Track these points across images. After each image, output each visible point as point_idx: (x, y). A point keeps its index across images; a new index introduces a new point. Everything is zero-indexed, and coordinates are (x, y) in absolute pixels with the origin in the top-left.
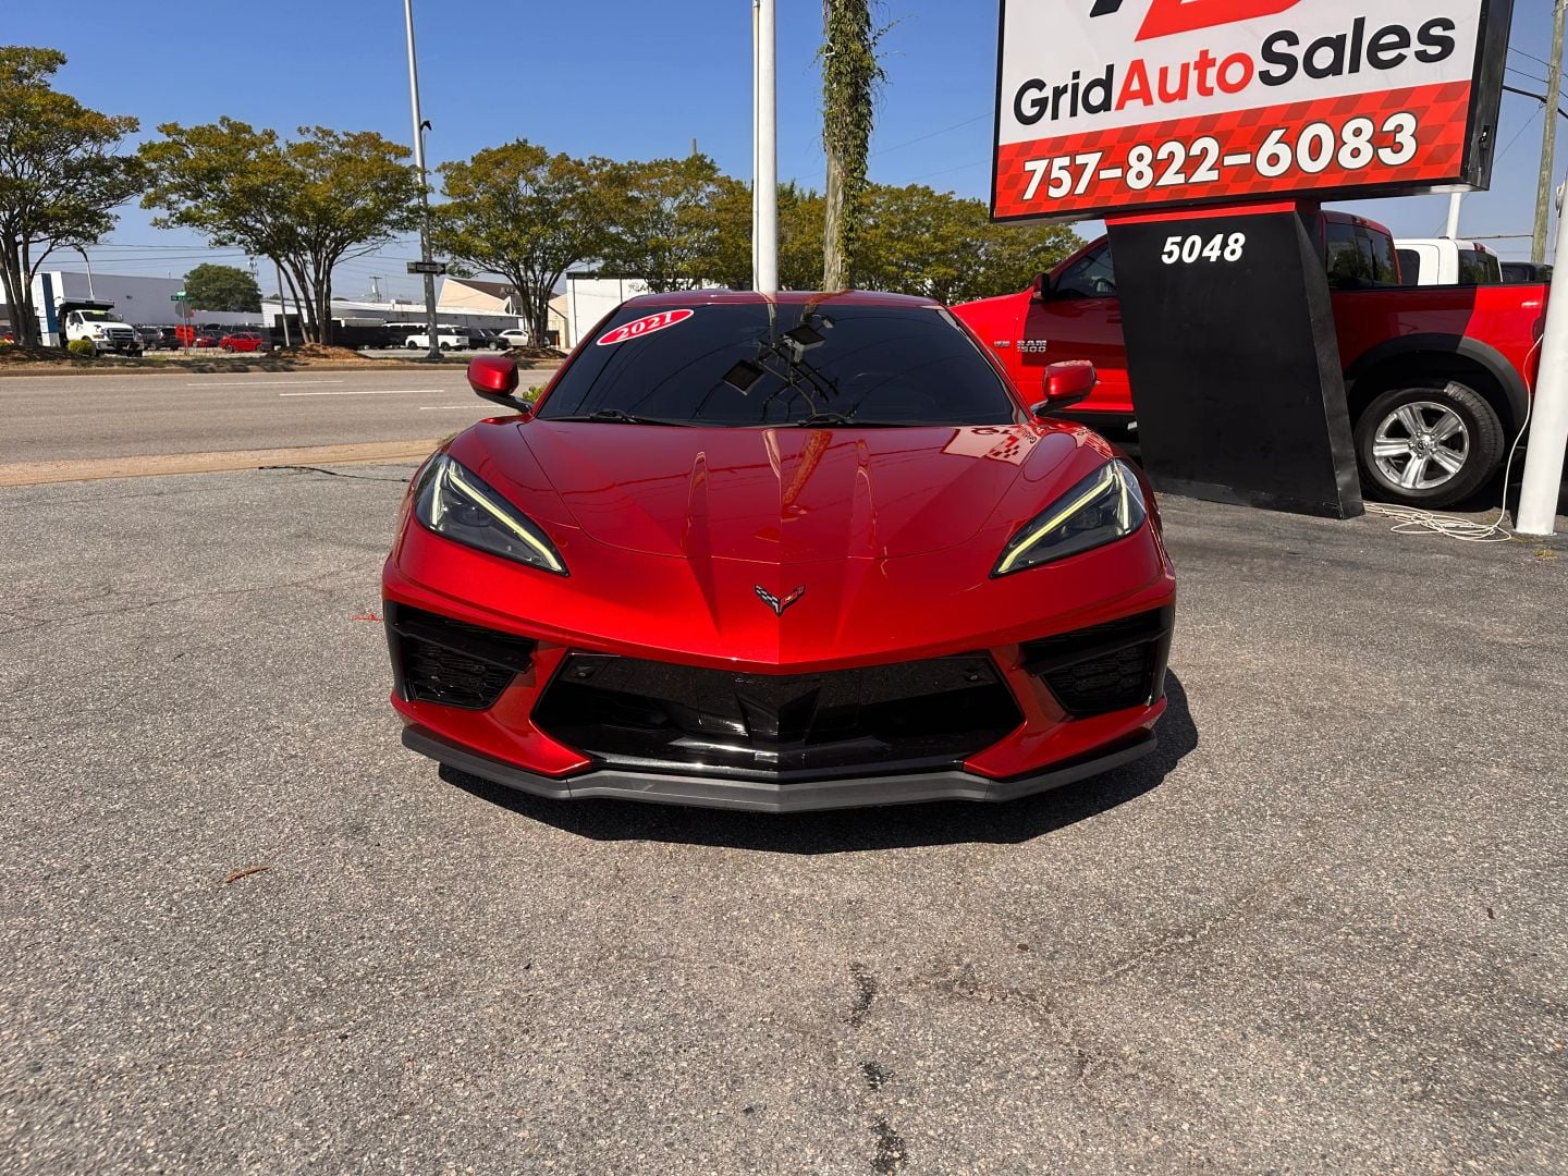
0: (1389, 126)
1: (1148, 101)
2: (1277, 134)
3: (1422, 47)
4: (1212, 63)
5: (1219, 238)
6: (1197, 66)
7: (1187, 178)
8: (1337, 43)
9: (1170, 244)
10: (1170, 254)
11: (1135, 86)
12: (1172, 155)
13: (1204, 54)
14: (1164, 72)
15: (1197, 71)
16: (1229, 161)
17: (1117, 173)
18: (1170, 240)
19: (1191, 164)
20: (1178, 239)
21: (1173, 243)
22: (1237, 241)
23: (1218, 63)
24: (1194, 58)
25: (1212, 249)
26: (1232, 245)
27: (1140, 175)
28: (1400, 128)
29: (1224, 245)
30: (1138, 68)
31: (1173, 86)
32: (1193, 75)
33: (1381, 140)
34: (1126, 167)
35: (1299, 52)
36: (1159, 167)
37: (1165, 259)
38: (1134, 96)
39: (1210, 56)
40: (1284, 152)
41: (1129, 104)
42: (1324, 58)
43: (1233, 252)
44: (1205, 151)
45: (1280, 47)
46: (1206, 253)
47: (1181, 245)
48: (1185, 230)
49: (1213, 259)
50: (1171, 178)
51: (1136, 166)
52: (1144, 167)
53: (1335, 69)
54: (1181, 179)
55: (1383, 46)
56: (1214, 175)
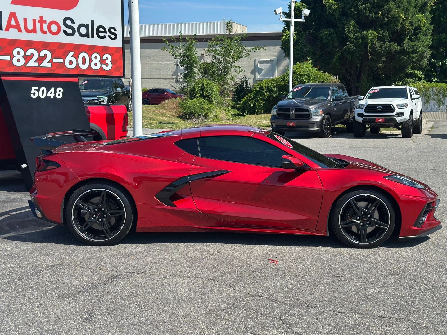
0: (104, 57)
1: (20, 31)
2: (71, 54)
3: (110, 35)
4: (45, 22)
5: (53, 90)
6: (39, 21)
7: (39, 64)
8: (87, 26)
9: (34, 90)
10: (34, 94)
11: (13, 23)
12: (32, 55)
13: (41, 18)
14: (25, 20)
15: (39, 24)
16: (55, 60)
17: (8, 58)
18: (33, 88)
19: (41, 59)
20: (37, 88)
21: (35, 90)
22: (60, 91)
23: (48, 22)
24: (37, 18)
25: (51, 93)
26: (58, 92)
27: (19, 60)
28: (107, 59)
29: (55, 92)
30: (13, 15)
31: (30, 27)
32: (38, 25)
33: (103, 61)
34: (12, 56)
35: (76, 26)
36: (27, 58)
37: (32, 96)
38: (13, 27)
39: (44, 19)
40: (74, 60)
41: (11, 29)
42: (83, 31)
43: (59, 95)
44: (46, 55)
45: (69, 22)
46: (49, 95)
47: (38, 91)
48: (39, 85)
49: (52, 97)
50: (32, 63)
51: (17, 57)
52: (20, 57)
53: (87, 35)
54: (36, 64)
55: (100, 32)
56: (50, 65)
